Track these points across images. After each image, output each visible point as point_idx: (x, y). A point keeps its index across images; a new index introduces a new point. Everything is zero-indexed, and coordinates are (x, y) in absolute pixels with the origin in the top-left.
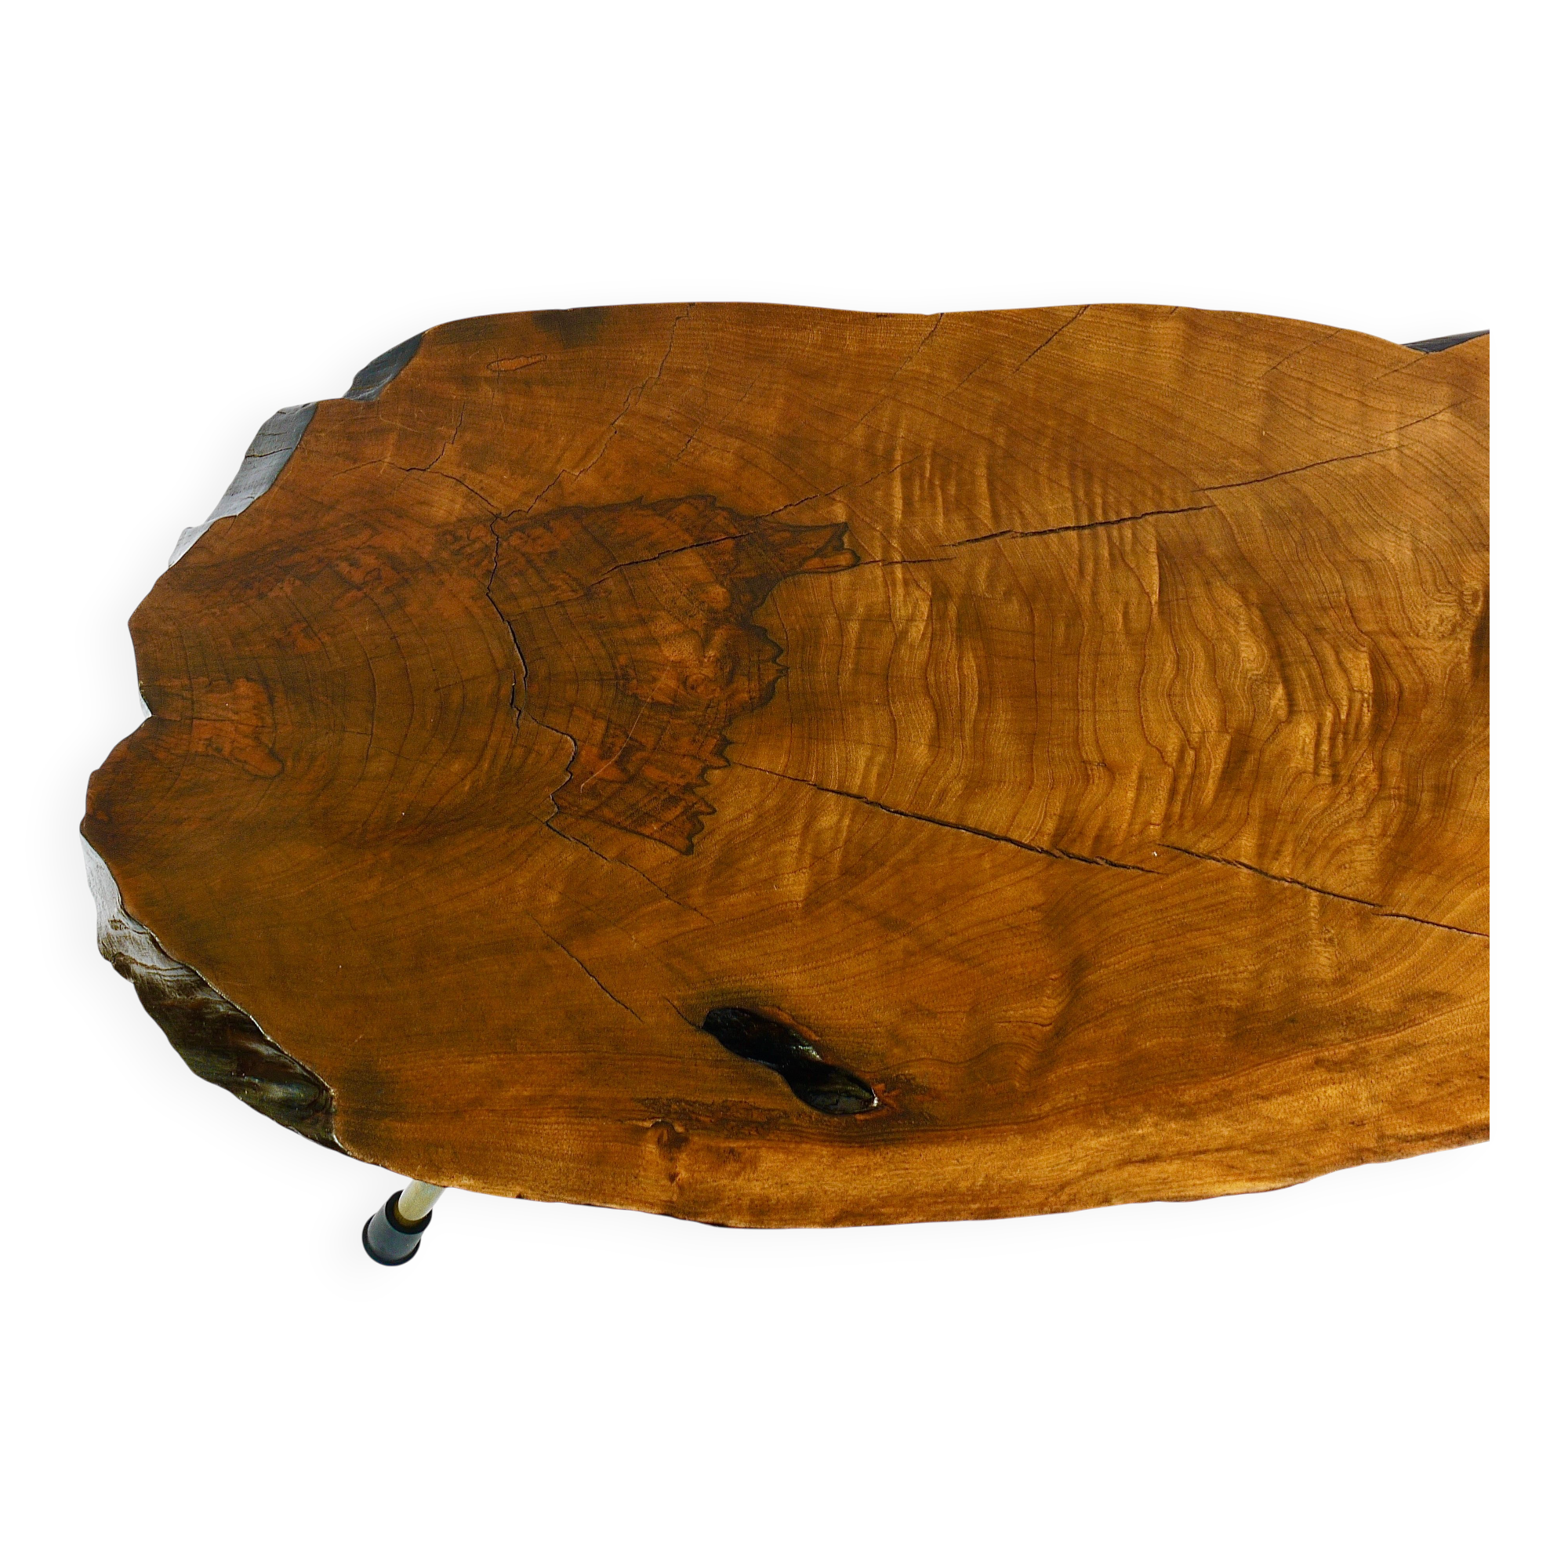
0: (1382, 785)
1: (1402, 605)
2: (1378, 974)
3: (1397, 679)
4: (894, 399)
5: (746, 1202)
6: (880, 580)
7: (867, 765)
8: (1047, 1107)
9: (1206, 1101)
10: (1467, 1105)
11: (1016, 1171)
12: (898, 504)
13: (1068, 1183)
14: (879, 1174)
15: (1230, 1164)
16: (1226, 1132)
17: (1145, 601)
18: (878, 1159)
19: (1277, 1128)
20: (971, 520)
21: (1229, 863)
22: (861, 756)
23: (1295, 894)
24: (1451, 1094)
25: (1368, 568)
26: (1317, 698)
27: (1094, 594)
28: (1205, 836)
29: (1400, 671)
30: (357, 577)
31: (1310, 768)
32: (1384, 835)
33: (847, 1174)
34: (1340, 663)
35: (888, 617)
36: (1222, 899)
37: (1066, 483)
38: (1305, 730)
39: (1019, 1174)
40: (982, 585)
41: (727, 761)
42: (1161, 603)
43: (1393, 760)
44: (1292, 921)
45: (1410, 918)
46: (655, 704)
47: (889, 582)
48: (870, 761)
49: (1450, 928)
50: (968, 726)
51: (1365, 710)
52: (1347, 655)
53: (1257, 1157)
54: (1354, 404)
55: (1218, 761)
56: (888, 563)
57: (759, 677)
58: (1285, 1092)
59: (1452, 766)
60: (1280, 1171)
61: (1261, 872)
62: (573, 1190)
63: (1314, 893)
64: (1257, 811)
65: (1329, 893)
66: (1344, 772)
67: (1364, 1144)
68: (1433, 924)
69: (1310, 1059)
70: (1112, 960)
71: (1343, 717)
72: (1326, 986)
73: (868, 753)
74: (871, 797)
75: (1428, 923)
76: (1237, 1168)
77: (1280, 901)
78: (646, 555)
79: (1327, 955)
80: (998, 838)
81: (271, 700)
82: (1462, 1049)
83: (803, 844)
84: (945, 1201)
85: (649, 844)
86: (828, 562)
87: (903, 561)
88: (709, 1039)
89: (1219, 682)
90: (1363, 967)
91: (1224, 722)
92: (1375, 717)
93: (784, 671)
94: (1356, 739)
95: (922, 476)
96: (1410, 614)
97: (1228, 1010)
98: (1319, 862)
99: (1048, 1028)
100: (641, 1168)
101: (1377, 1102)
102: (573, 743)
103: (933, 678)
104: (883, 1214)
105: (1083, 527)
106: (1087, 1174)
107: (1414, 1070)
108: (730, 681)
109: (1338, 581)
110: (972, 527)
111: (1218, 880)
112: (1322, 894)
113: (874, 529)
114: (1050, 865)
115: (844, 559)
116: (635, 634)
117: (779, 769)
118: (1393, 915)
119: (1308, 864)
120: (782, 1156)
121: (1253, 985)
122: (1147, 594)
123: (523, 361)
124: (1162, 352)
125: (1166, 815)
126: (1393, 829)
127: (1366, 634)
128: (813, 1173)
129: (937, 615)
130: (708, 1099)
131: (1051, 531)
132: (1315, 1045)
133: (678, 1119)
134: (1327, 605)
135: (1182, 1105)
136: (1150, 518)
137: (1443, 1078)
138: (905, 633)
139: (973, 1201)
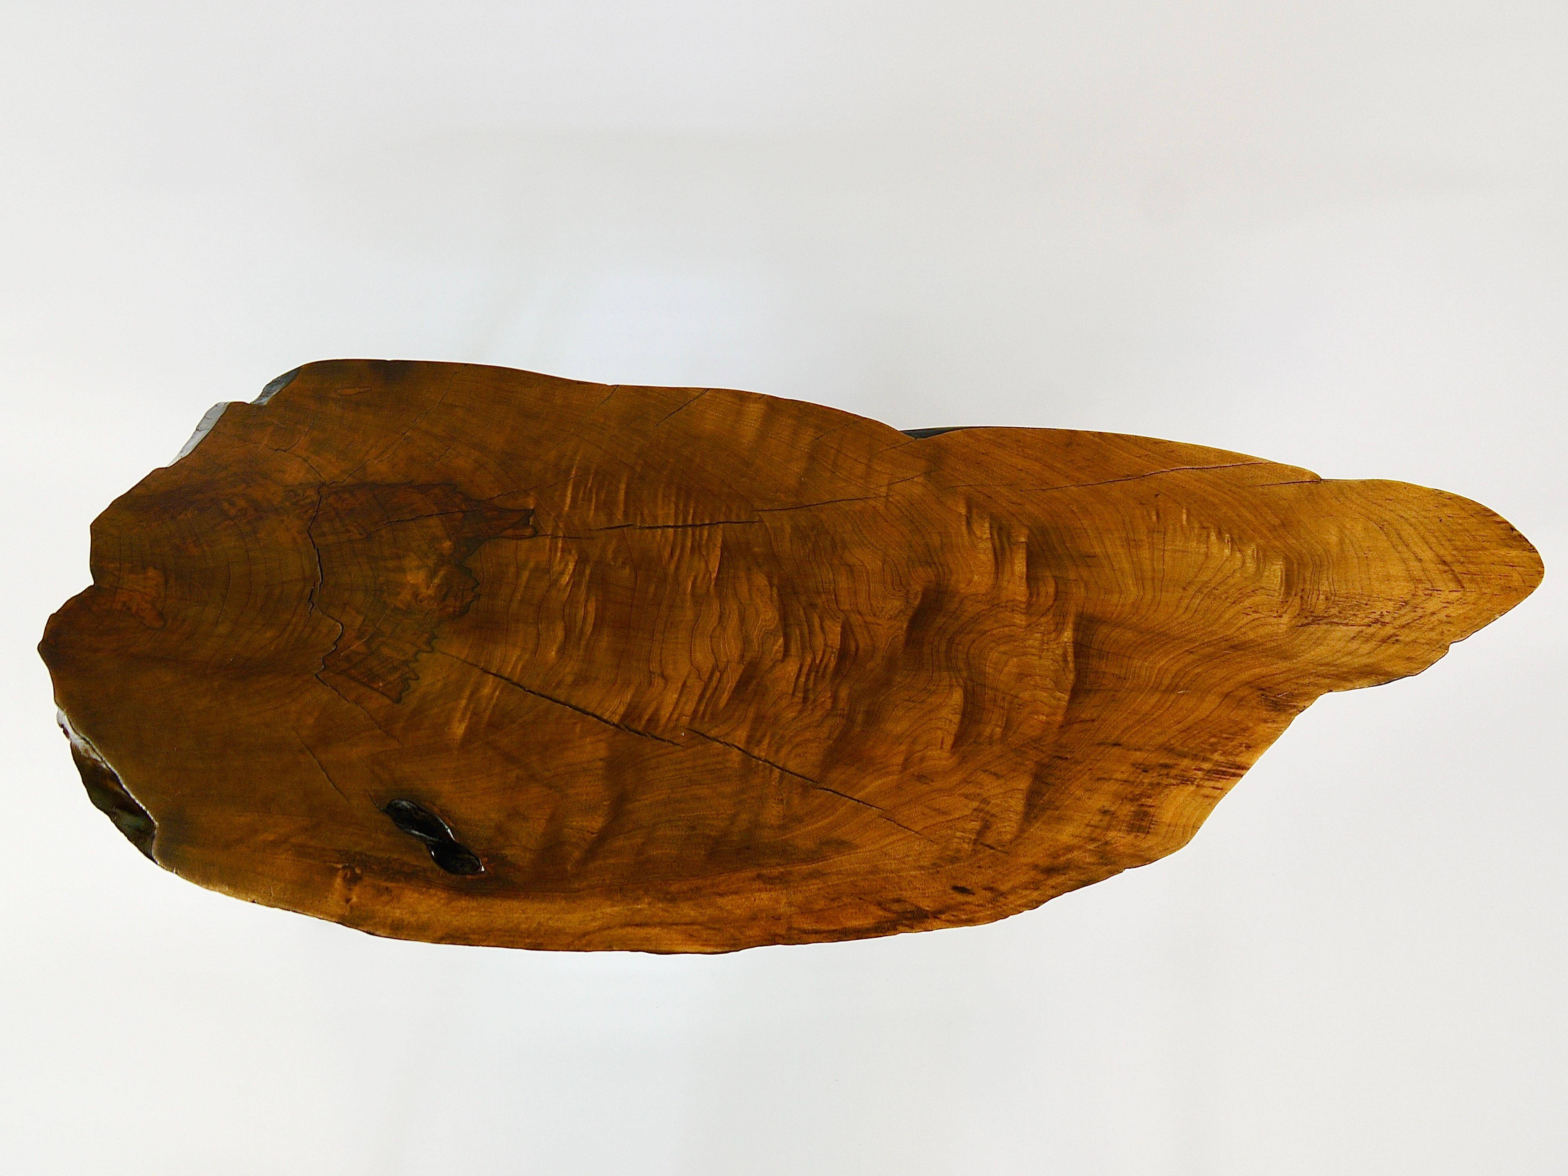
0: (833, 708)
1: (869, 596)
2: (808, 825)
3: (856, 641)
4: (578, 436)
5: (389, 921)
6: (548, 547)
7: (516, 660)
8: (585, 884)
9: (684, 892)
10: (849, 915)
11: (557, 921)
12: (568, 500)
13: (588, 933)
14: (474, 913)
15: (691, 933)
16: (692, 913)
17: (708, 576)
18: (475, 904)
19: (725, 915)
20: (611, 516)
21: (728, 745)
22: (515, 654)
23: (765, 768)
24: (839, 907)
25: (851, 568)
26: (803, 648)
27: (677, 568)
28: (716, 726)
29: (859, 637)
30: (233, 512)
31: (791, 691)
32: (829, 739)
33: (454, 911)
34: (822, 628)
35: (548, 571)
36: (719, 767)
37: (673, 499)
38: (792, 667)
39: (560, 924)
40: (610, 555)
41: (432, 648)
42: (717, 579)
43: (844, 693)
44: (760, 786)
45: (834, 792)
46: (396, 609)
47: (553, 549)
48: (519, 658)
49: (859, 801)
50: (583, 643)
51: (832, 659)
52: (828, 623)
53: (709, 931)
54: (864, 466)
55: (734, 681)
56: (555, 537)
57: (462, 599)
58: (736, 893)
59: (881, 699)
60: (721, 943)
61: (747, 753)
62: (287, 901)
63: (777, 770)
64: (751, 715)
65: (787, 771)
66: (811, 697)
67: (778, 931)
68: (849, 798)
69: (754, 874)
70: (644, 797)
71: (817, 662)
72: (774, 828)
73: (519, 653)
74: (515, 680)
75: (845, 796)
76: (695, 937)
77: (755, 773)
78: (408, 517)
79: (778, 809)
80: (588, 714)
81: (166, 582)
82: (852, 879)
83: (468, 704)
84: (510, 935)
85: (375, 695)
86: (518, 532)
87: (564, 537)
88: (387, 819)
89: (744, 631)
90: (799, 820)
91: (742, 656)
92: (837, 664)
93: (478, 597)
94: (823, 676)
95: (586, 486)
96: (872, 602)
97: (709, 837)
98: (784, 751)
99: (595, 835)
100: (330, 893)
101: (791, 906)
102: (341, 628)
103: (568, 611)
104: (470, 939)
105: (679, 527)
106: (601, 929)
107: (819, 889)
108: (443, 600)
109: (831, 576)
110: (610, 520)
111: (718, 755)
112: (782, 771)
113: (550, 515)
114: (616, 734)
115: (528, 532)
116: (391, 564)
117: (463, 657)
118: (824, 789)
119: (777, 751)
120: (416, 895)
121: (728, 823)
122: (710, 572)
123: (357, 390)
124: (749, 422)
125: (694, 711)
126: (835, 736)
127: (842, 611)
128: (433, 908)
129: (578, 572)
130: (380, 855)
131: (658, 527)
132: (759, 865)
133: (358, 865)
134: (821, 590)
135: (668, 893)
136: (721, 525)
137: (836, 896)
138: (556, 581)
139: (528, 937)
